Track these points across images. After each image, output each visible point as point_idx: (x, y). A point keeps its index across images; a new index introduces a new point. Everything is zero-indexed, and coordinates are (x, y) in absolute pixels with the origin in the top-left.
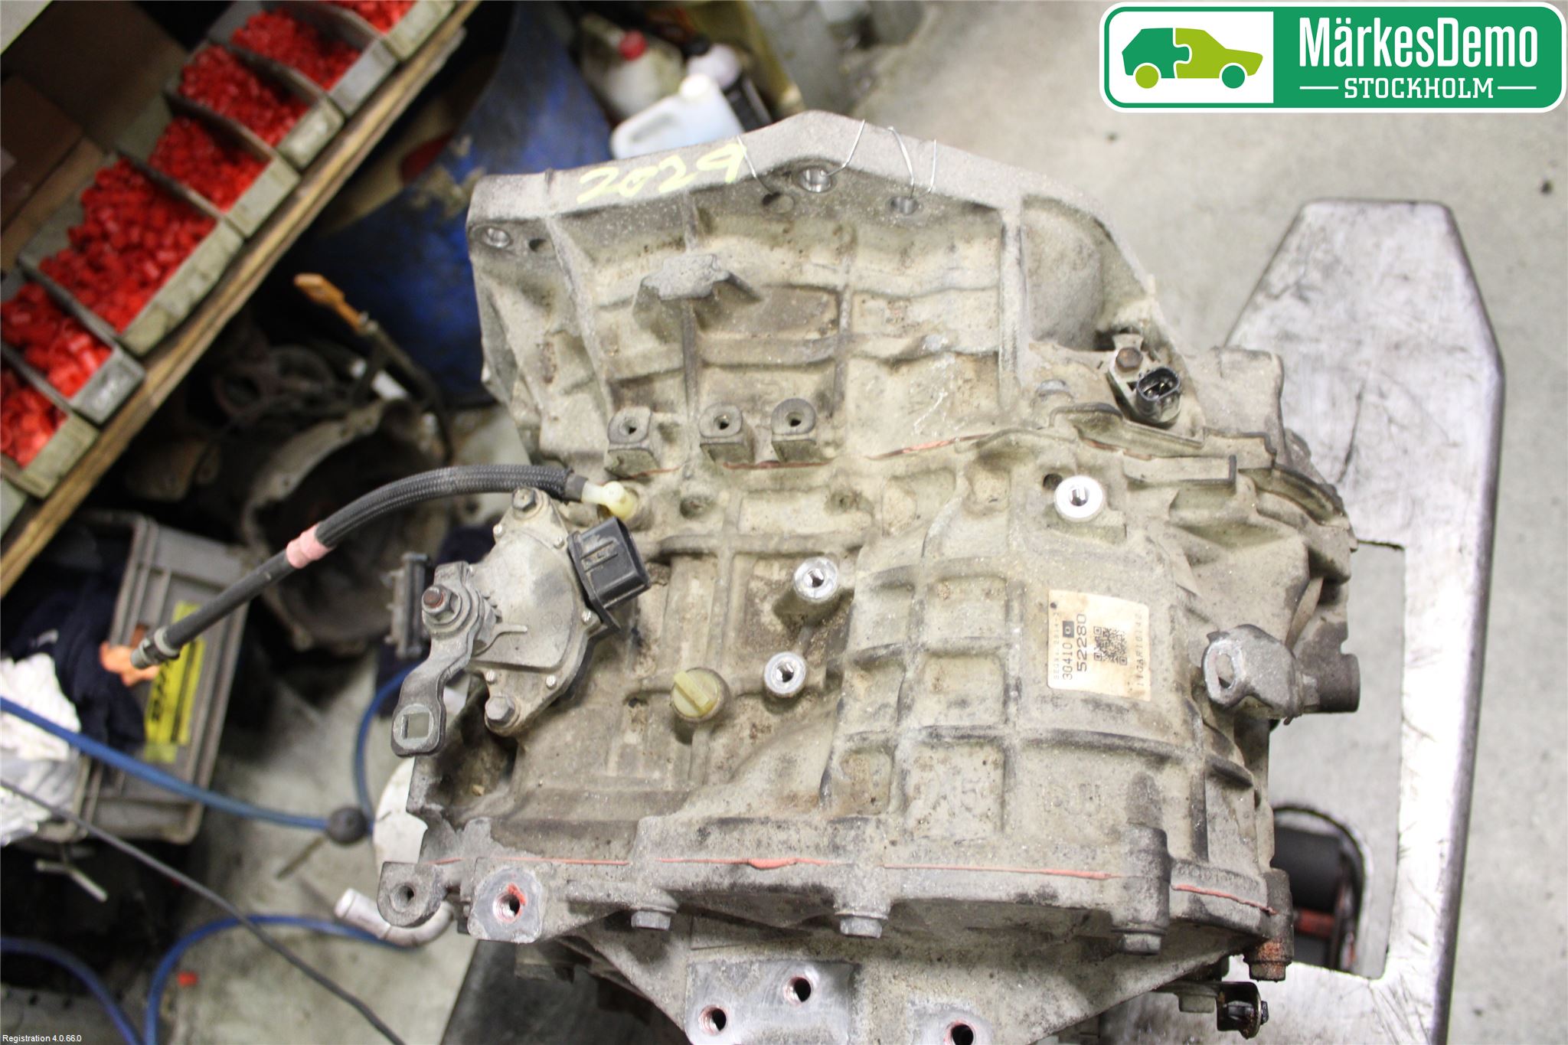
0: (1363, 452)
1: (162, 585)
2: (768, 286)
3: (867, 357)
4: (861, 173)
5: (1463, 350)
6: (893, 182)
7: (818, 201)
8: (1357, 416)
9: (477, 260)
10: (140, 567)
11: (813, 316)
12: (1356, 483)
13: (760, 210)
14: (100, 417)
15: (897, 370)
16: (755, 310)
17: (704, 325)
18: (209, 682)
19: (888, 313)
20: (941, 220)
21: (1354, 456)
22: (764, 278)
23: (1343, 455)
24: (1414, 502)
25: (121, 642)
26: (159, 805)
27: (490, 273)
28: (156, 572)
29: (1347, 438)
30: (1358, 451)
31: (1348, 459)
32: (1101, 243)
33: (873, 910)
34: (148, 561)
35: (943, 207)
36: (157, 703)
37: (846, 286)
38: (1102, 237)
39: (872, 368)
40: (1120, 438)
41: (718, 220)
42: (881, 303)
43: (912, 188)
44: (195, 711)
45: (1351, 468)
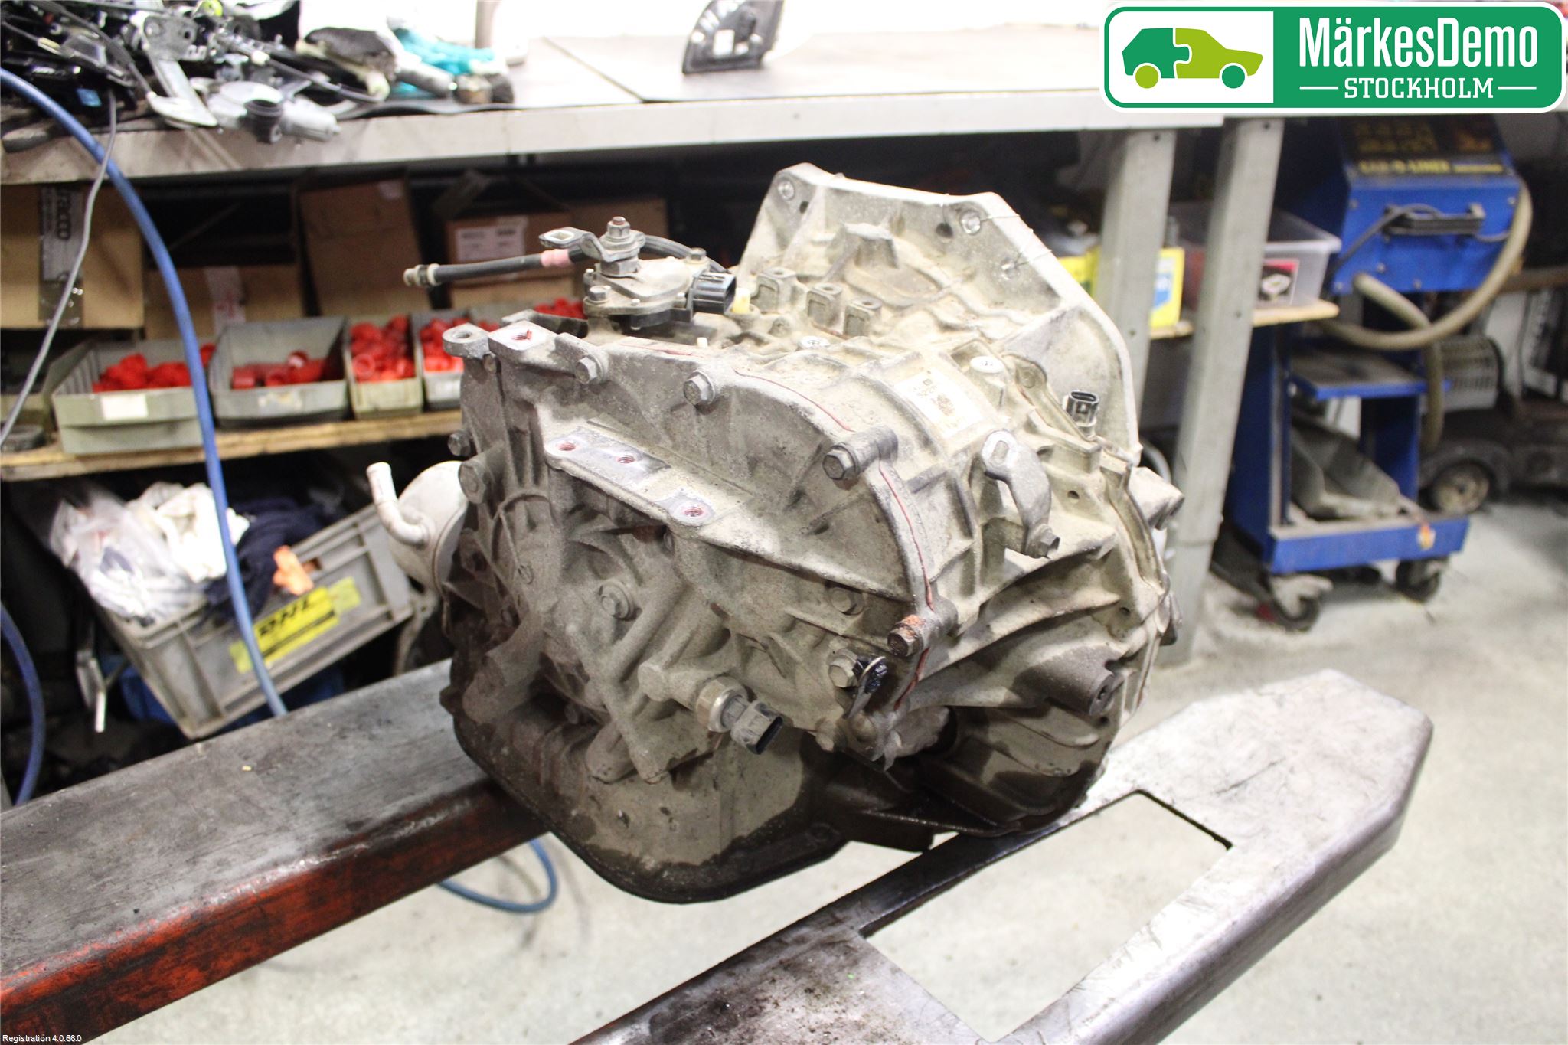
0: (1249, 789)
1: (354, 552)
2: (908, 265)
3: (932, 314)
4: (997, 229)
5: (1374, 782)
6: (1012, 244)
7: (966, 242)
8: (1263, 771)
9: (768, 202)
10: (355, 525)
11: (919, 291)
12: (1230, 799)
13: (932, 234)
14: (433, 397)
15: (944, 331)
16: (891, 272)
17: (858, 262)
18: (316, 648)
19: (961, 314)
20: (1025, 291)
21: (1241, 787)
22: (908, 261)
23: (1233, 782)
24: (1263, 829)
25: (299, 556)
26: (204, 690)
27: (768, 212)
28: (359, 540)
29: (1244, 777)
30: (1246, 787)
31: (1236, 786)
32: (1114, 377)
33: (711, 378)
34: (363, 527)
35: (1031, 280)
36: (273, 623)
37: (949, 287)
38: (1116, 373)
39: (930, 321)
40: (1038, 398)
41: (907, 232)
42: (962, 309)
43: (1020, 255)
44: (288, 657)
45: (1234, 791)
